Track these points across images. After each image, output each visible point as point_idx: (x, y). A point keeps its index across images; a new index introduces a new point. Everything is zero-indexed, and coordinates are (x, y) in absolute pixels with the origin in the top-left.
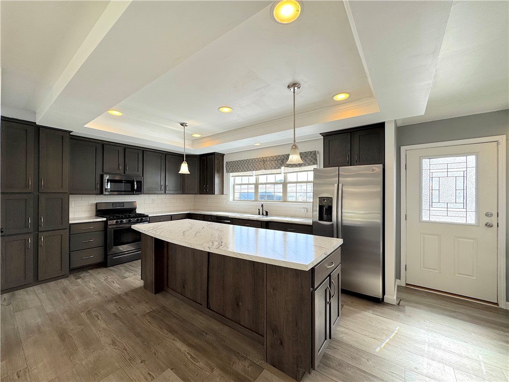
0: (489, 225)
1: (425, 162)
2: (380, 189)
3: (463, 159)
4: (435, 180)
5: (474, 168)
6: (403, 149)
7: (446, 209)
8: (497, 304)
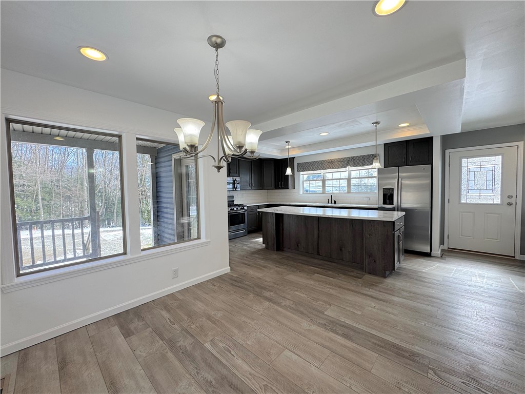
0: (510, 204)
1: (464, 161)
2: (429, 181)
3: (493, 158)
4: (472, 174)
5: (501, 165)
6: (447, 151)
7: (479, 194)
8: (514, 257)
